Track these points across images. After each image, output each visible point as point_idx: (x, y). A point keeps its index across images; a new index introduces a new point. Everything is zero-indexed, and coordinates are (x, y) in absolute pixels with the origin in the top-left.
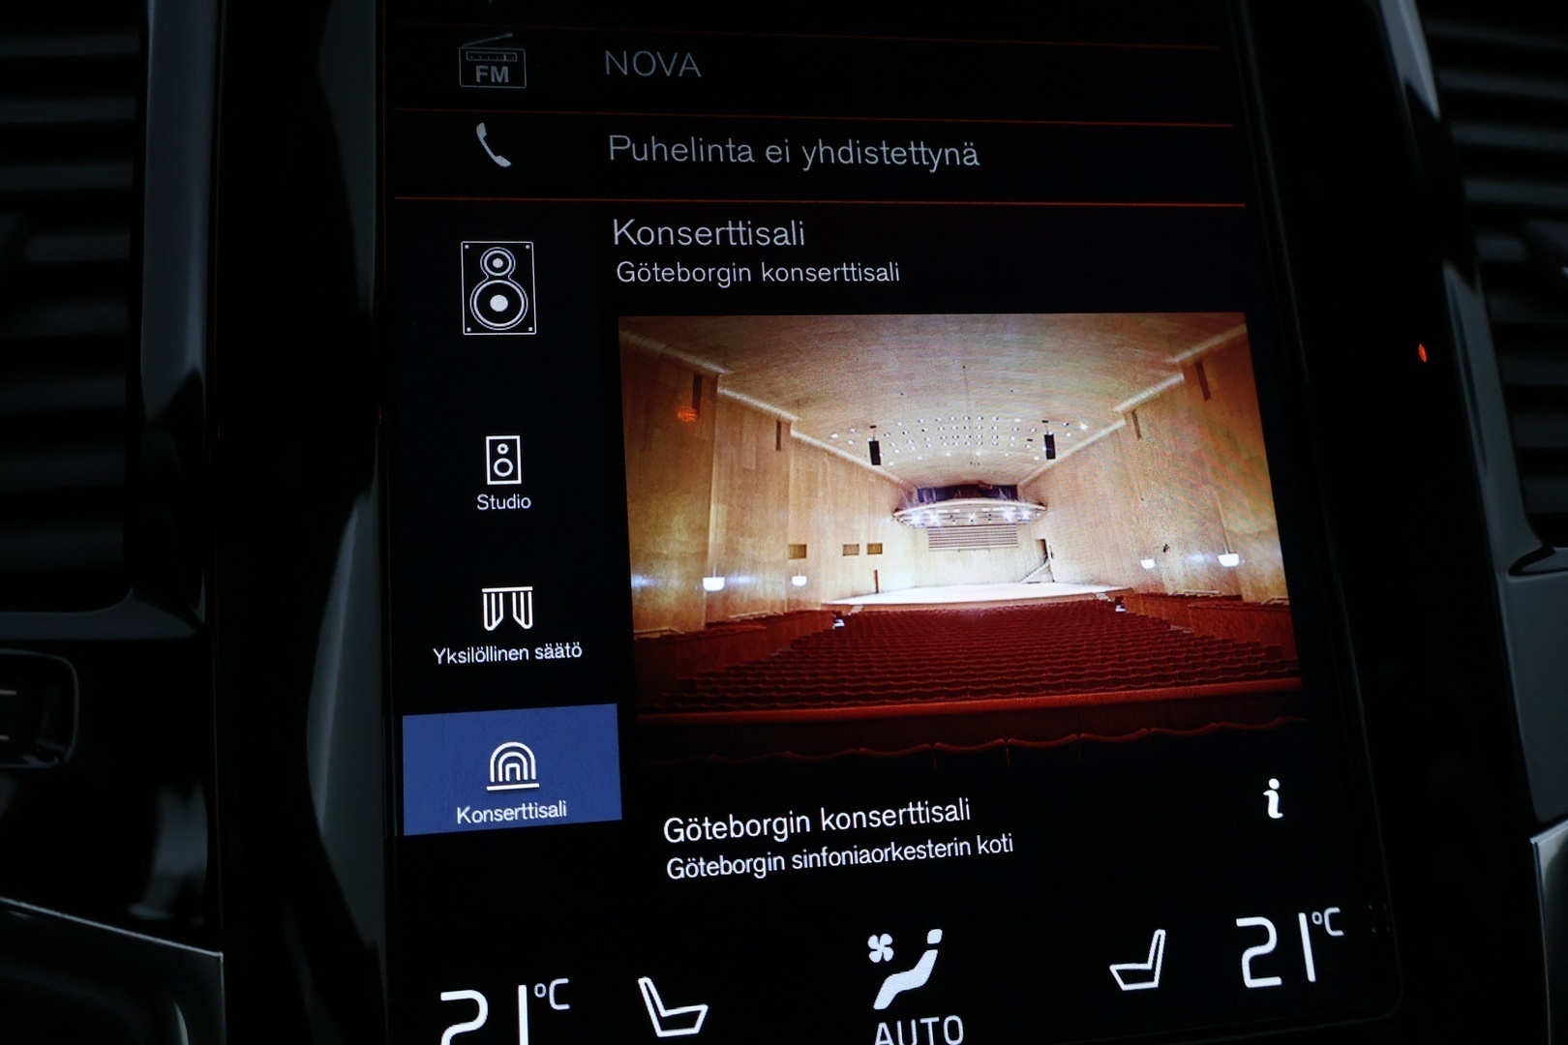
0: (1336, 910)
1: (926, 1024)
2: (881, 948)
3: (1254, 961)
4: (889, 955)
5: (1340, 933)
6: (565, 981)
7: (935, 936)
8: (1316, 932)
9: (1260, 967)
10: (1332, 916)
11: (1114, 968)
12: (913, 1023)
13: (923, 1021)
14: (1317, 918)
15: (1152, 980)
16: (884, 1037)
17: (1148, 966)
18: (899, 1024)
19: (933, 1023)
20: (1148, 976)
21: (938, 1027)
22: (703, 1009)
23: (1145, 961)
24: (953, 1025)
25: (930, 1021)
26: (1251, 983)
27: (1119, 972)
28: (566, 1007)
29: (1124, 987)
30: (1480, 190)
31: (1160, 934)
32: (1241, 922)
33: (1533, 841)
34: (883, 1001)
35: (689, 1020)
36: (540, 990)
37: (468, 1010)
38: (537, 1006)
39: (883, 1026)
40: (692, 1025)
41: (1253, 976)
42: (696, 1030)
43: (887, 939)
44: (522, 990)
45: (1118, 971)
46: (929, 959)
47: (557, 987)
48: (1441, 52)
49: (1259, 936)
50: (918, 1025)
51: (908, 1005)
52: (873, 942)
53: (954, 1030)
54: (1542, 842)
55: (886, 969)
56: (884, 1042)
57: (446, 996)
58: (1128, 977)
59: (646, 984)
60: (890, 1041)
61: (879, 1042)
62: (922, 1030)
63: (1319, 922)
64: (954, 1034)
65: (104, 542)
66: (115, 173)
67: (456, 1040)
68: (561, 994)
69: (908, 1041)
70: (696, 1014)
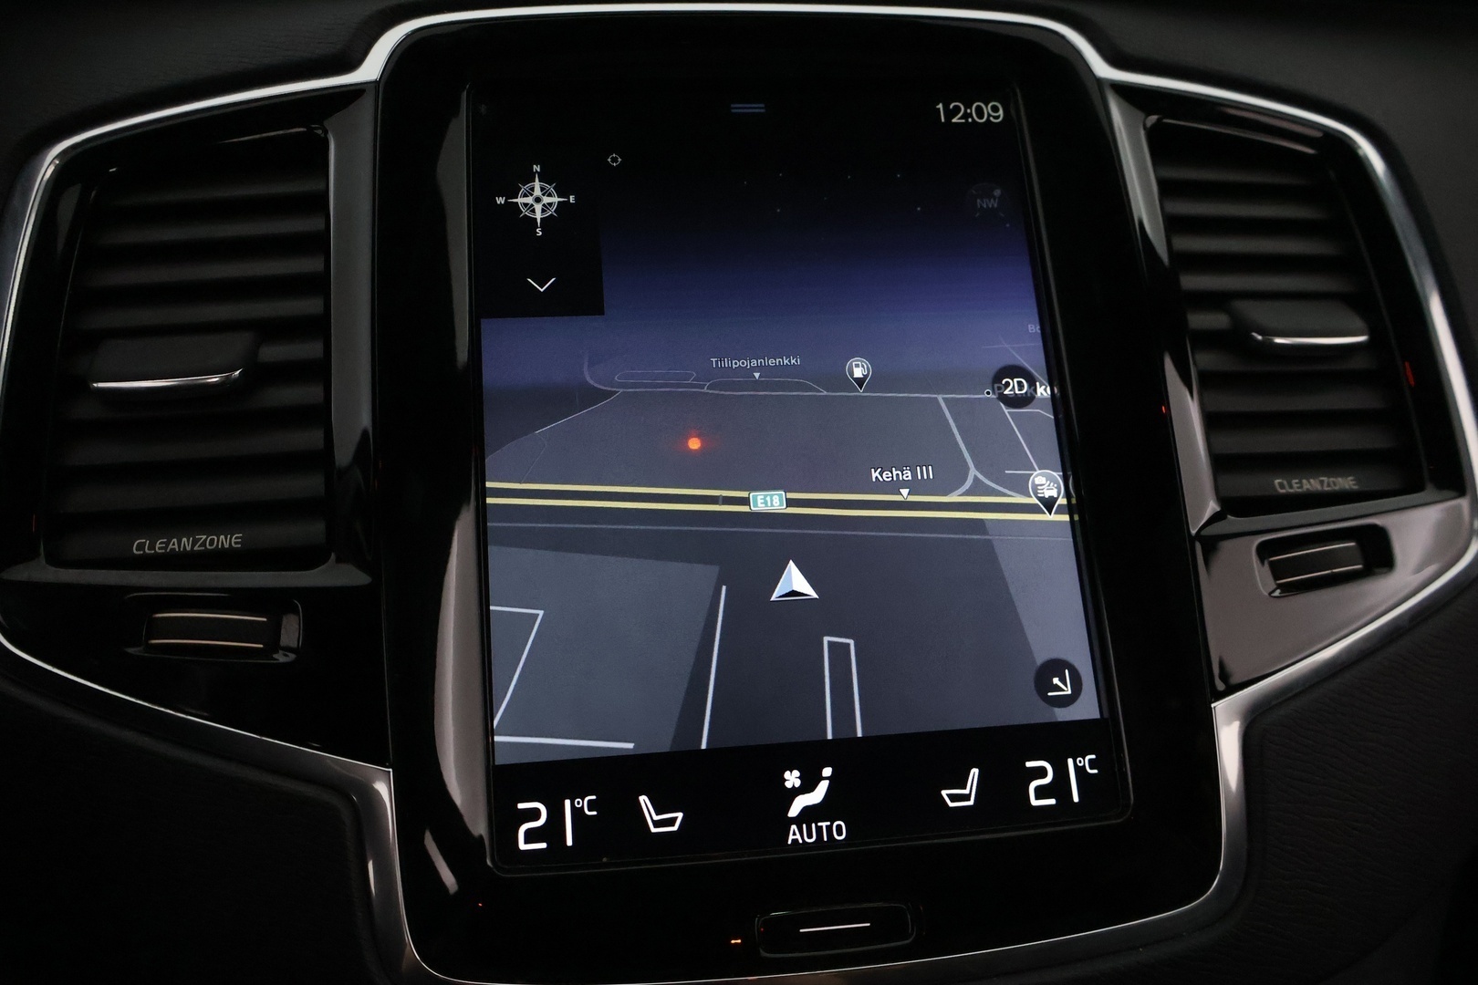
0: (1093, 757)
1: (822, 827)
2: (792, 779)
3: (1038, 789)
4: (798, 783)
5: (1095, 771)
6: (594, 797)
7: (827, 772)
8: (1080, 771)
9: (1041, 793)
10: (1090, 760)
11: (944, 793)
12: (813, 825)
13: (819, 824)
14: (1080, 762)
15: (969, 800)
16: (794, 834)
17: (966, 791)
18: (804, 826)
19: (826, 826)
20: (967, 797)
21: (829, 829)
22: (680, 815)
23: (965, 788)
24: (839, 827)
25: (824, 824)
26: (1034, 802)
28: (595, 813)
29: (951, 805)
31: (975, 772)
32: (1029, 764)
33: (1213, 705)
34: (794, 811)
35: (671, 822)
36: (578, 803)
37: (535, 814)
38: (577, 813)
39: (794, 827)
40: (673, 825)
41: (1037, 798)
42: (675, 828)
43: (796, 773)
44: (567, 803)
45: (947, 795)
46: (823, 787)
47: (589, 801)
49: (1041, 773)
50: (817, 827)
51: (809, 814)
52: (787, 775)
53: (839, 830)
54: (1220, 707)
55: (796, 792)
56: (795, 837)
57: (521, 806)
58: (954, 798)
59: (643, 799)
60: (798, 836)
61: (791, 837)
62: (819, 830)
63: (1082, 764)
64: (840, 833)
65: (313, 531)
66: (311, 306)
67: (528, 832)
68: (591, 805)
69: (810, 836)
70: (676, 818)
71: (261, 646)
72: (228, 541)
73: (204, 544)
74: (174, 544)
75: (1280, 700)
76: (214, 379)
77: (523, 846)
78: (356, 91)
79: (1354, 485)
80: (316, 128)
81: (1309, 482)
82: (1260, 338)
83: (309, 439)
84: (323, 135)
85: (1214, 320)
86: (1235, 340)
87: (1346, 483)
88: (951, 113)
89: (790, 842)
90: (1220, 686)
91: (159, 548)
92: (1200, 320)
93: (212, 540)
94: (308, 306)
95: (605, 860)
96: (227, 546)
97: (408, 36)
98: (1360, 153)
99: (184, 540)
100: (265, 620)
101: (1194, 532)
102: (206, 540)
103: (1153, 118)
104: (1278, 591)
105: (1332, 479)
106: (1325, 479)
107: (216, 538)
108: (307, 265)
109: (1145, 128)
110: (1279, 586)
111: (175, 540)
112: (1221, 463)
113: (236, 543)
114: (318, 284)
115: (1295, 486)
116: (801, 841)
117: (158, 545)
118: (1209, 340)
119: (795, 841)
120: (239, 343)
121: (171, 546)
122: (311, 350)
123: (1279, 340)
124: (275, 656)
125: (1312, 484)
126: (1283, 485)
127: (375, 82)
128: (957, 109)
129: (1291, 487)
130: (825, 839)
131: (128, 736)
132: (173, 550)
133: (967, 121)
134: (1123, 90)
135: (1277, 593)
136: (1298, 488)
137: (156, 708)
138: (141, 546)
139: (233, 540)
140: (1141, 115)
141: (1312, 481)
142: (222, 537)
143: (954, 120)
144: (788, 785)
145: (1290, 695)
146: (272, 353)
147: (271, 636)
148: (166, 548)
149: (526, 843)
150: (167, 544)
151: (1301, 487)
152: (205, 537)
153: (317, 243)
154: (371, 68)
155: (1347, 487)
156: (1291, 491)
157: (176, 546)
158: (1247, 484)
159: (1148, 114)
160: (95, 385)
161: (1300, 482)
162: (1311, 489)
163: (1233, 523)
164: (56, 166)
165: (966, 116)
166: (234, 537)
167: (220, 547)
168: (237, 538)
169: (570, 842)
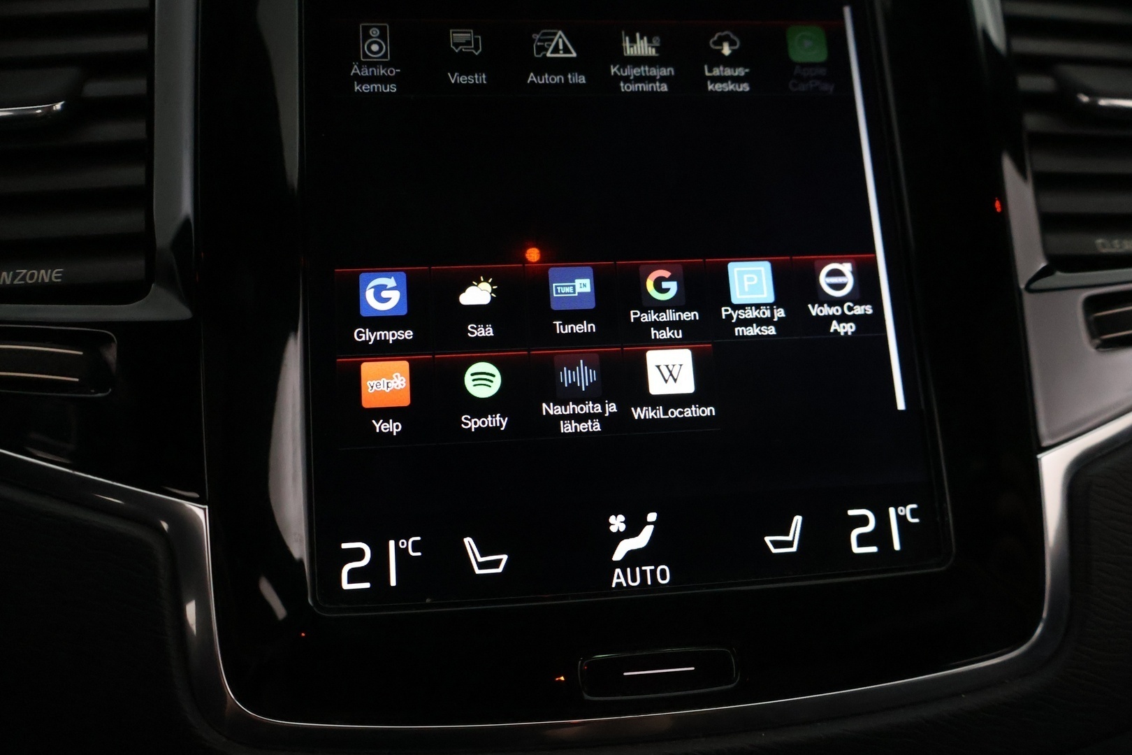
0: (914, 506)
1: (646, 570)
2: (617, 523)
3: (859, 537)
4: (623, 528)
5: (916, 520)
6: (419, 538)
7: (652, 517)
8: (901, 520)
9: (863, 540)
10: (911, 510)
11: (768, 539)
12: (638, 569)
13: (644, 568)
14: (902, 511)
15: (792, 547)
16: (619, 577)
17: (789, 538)
18: (629, 570)
19: (651, 570)
20: (790, 544)
21: (653, 573)
22: (505, 558)
23: (788, 535)
24: (663, 572)
25: (648, 568)
26: (856, 549)
27: (772, 542)
28: (419, 554)
29: (774, 551)
31: (798, 520)
32: (851, 512)
33: (1039, 456)
34: (618, 555)
35: (496, 564)
36: (403, 544)
37: (359, 554)
38: (401, 553)
39: (618, 571)
40: (498, 567)
41: (859, 545)
42: (500, 570)
43: (621, 518)
44: (392, 543)
45: (770, 542)
46: (648, 532)
47: (413, 542)
49: (863, 521)
50: (641, 570)
51: (634, 558)
52: (612, 519)
53: (663, 574)
54: (1046, 459)
55: (621, 536)
56: (619, 581)
57: (345, 546)
58: (777, 544)
59: (468, 541)
60: (622, 580)
61: (615, 581)
62: (643, 573)
63: (903, 513)
64: (663, 576)
65: (133, 267)
66: (136, 42)
67: (351, 572)
68: (416, 546)
69: (634, 580)
70: (500, 561)
71: (77, 380)
72: (48, 275)
73: (23, 278)
76: (37, 111)
77: (346, 586)
82: (1086, 99)
83: (132, 175)
85: (1040, 83)
86: (1062, 102)
89: (614, 585)
90: (1046, 439)
92: (1030, 83)
93: (32, 275)
94: (133, 42)
95: (428, 601)
96: (46, 280)
100: (81, 353)
101: (1022, 286)
102: (26, 274)
104: (1104, 346)
107: (36, 273)
108: (133, 3)
110: (1105, 341)
112: (1049, 222)
113: (56, 278)
115: (1116, 245)
116: (625, 585)
118: (1037, 102)
119: (619, 584)
120: (65, 77)
122: (134, 86)
123: (1103, 102)
124: (91, 390)
126: (1104, 244)
129: (1112, 246)
130: (649, 583)
135: (1103, 348)
136: (1118, 248)
139: (54, 275)
142: (43, 272)
144: (613, 529)
146: (98, 89)
147: (90, 368)
151: (1122, 247)
152: (25, 271)
156: (1112, 250)
161: (1121, 243)
163: (1060, 278)
166: (55, 271)
167: (40, 281)
168: (57, 273)
169: (393, 582)
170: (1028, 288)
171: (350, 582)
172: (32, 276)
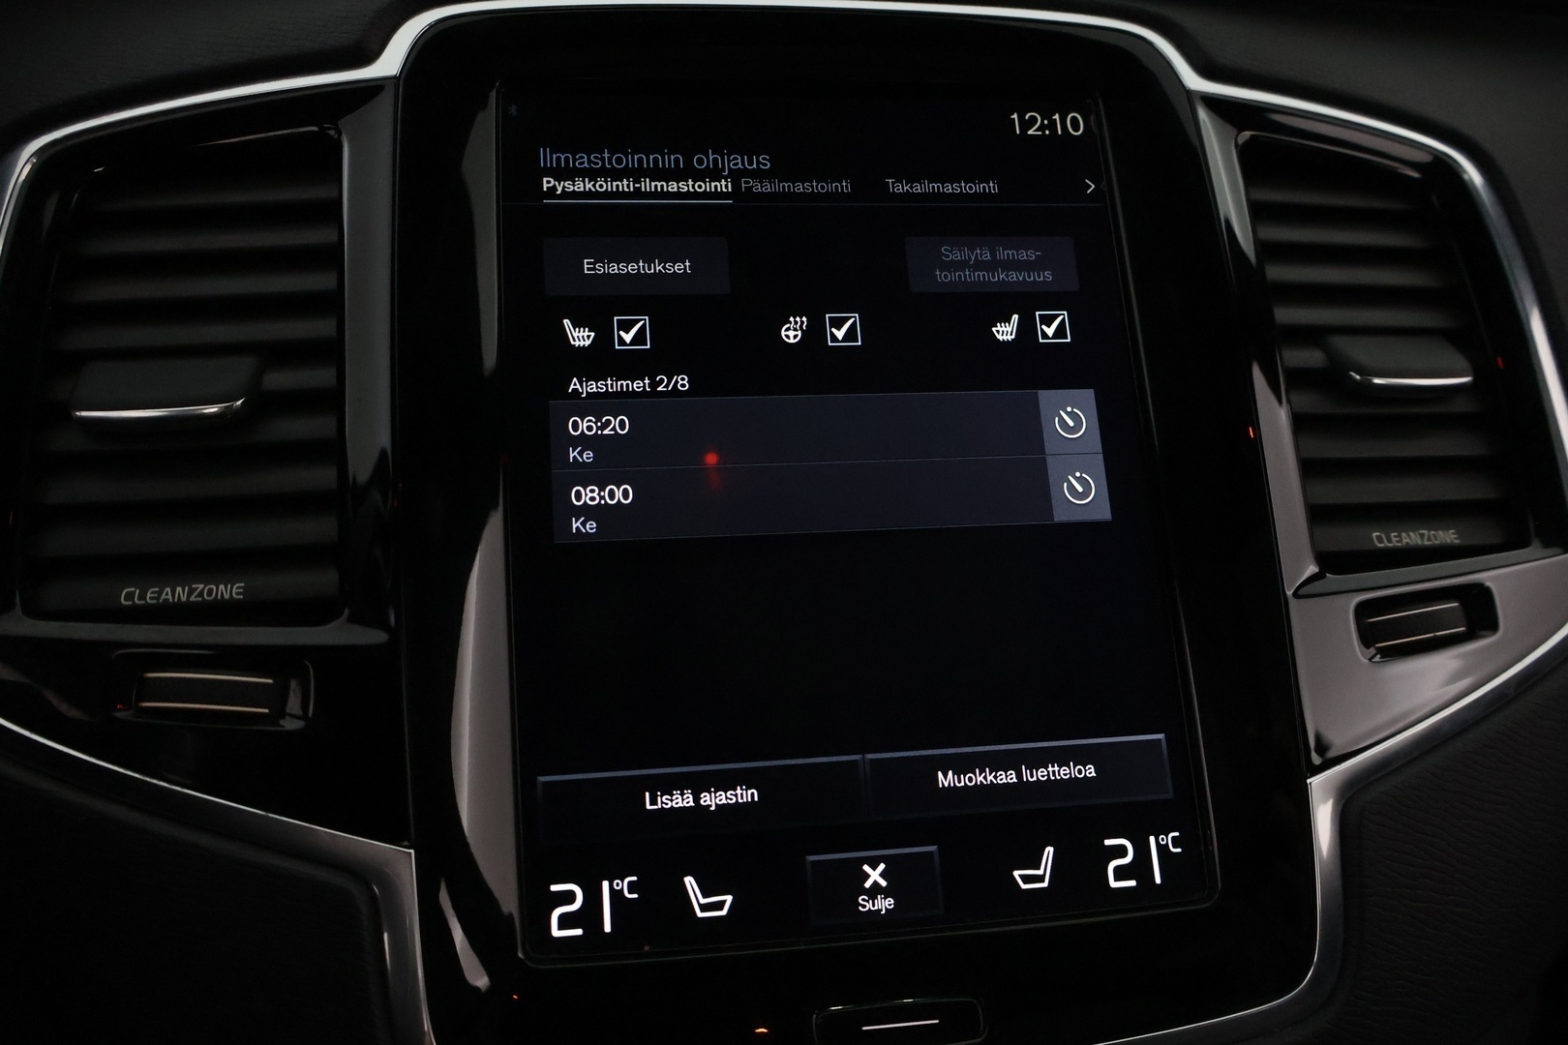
0: (1177, 834)
3: (1117, 869)
5: (1179, 850)
6: (635, 878)
8: (1162, 850)
9: (1120, 874)
11: (1016, 873)
14: (1163, 839)
15: (1043, 881)
17: (1040, 872)
20: (1041, 879)
22: (729, 899)
23: (1039, 869)
26: (1113, 884)
27: (1020, 876)
28: (635, 896)
29: (1024, 886)
30: (1287, 315)
31: (1050, 850)
32: (1108, 842)
33: (1308, 781)
35: (719, 906)
36: (618, 885)
37: (569, 898)
38: (616, 895)
40: (721, 909)
41: (1117, 879)
42: (724, 912)
44: (605, 884)
47: (630, 883)
48: (1259, 212)
49: (1121, 851)
54: (1316, 782)
58: (1026, 879)
59: (689, 881)
63: (1164, 843)
65: (324, 580)
66: (323, 328)
67: (561, 917)
68: (632, 887)
70: (725, 901)
71: (267, 711)
72: (229, 591)
73: (201, 594)
74: (167, 594)
75: (1380, 775)
76: (212, 409)
77: (556, 933)
78: (375, 87)
79: (1456, 539)
80: (329, 129)
81: (1409, 536)
82: (1358, 377)
83: (322, 477)
84: (336, 136)
85: (1309, 357)
86: (1331, 379)
87: (1448, 537)
88: (1027, 125)
90: (1316, 760)
91: (151, 598)
92: (1298, 357)
93: (211, 590)
94: (320, 328)
95: (647, 948)
96: (227, 596)
97: (431, 26)
98: (1466, 177)
99: (179, 589)
100: (270, 681)
101: (1289, 593)
102: (203, 589)
103: (1247, 134)
104: (1379, 656)
105: (1433, 532)
106: (1425, 532)
107: (215, 588)
108: (317, 282)
109: (1236, 145)
110: (1380, 651)
111: (169, 589)
112: (1318, 514)
113: (237, 594)
114: (330, 303)
115: (1394, 539)
117: (149, 595)
118: (1305, 378)
120: (242, 368)
121: (163, 596)
122: (321, 377)
123: (1377, 381)
124: (282, 722)
125: (1412, 538)
126: (1381, 538)
127: (395, 77)
128: (1033, 120)
129: (1390, 541)
131: (117, 811)
132: (167, 600)
133: (1044, 132)
134: (1213, 102)
135: (1377, 658)
136: (1397, 542)
137: (148, 779)
138: (129, 595)
139: (234, 590)
140: (1233, 131)
141: (1411, 534)
142: (222, 587)
143: (1030, 132)
145: (1389, 769)
146: (279, 380)
147: (276, 699)
148: (158, 598)
149: (559, 929)
150: (160, 593)
151: (1401, 541)
152: (202, 586)
153: (330, 257)
154: (390, 62)
155: (1449, 541)
156: (1390, 545)
157: (170, 597)
158: (1343, 537)
159: (1241, 130)
160: (78, 413)
161: (1400, 536)
162: (1411, 543)
163: (1333, 581)
164: (34, 165)
165: (1042, 128)
166: (235, 587)
167: (219, 597)
168: (238, 588)
169: (608, 928)
170: (1296, 595)
171: (561, 927)
172: (210, 592)
